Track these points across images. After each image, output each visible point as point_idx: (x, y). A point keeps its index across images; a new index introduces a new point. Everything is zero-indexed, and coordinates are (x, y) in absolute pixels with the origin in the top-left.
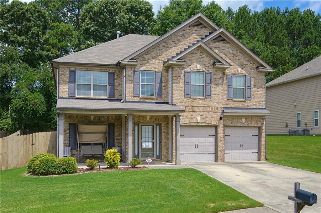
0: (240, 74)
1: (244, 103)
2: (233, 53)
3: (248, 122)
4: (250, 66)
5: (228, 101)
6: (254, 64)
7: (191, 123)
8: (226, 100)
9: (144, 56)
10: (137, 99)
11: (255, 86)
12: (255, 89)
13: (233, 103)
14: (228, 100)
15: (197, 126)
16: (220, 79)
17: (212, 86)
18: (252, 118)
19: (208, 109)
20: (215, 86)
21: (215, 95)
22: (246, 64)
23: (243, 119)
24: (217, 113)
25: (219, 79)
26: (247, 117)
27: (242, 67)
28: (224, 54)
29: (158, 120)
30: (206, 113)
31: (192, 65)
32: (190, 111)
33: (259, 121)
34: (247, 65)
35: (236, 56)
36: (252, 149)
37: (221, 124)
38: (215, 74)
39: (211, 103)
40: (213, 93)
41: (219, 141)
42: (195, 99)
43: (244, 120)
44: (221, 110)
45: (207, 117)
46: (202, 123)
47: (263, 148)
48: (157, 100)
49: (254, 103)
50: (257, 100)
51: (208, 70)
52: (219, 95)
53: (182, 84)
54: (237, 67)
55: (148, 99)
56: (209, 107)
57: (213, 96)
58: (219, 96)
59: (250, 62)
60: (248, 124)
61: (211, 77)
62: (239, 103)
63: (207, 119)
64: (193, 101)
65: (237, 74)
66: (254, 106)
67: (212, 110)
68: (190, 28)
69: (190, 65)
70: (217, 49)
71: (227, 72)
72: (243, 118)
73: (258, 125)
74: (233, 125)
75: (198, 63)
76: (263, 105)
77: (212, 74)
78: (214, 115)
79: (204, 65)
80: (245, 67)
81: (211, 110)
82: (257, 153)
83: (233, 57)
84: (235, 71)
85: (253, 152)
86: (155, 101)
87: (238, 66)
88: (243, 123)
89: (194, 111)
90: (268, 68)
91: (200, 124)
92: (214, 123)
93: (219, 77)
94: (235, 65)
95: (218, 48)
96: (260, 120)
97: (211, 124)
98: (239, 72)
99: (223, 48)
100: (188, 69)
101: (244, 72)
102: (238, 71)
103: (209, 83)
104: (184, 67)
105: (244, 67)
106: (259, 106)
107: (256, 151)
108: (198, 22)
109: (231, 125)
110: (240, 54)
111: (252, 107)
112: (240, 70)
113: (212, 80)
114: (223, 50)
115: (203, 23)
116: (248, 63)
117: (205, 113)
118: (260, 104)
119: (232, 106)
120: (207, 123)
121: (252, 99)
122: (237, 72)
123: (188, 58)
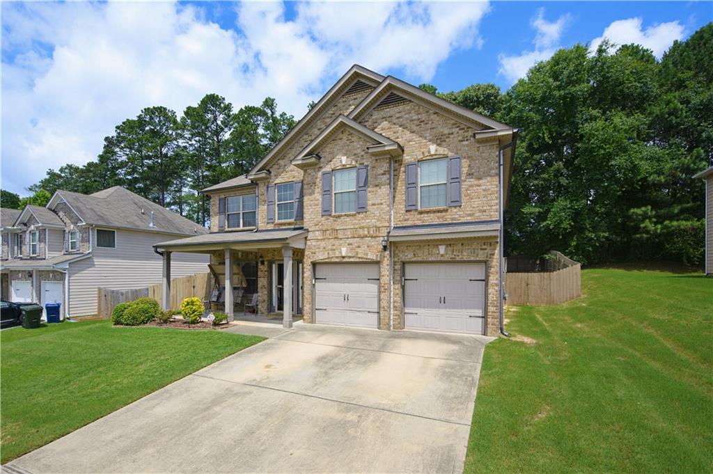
0: (434, 157)
1: (444, 214)
2: (419, 119)
3: (453, 252)
4: (457, 134)
5: (408, 214)
6: (469, 128)
7: (332, 257)
8: (403, 212)
9: (280, 162)
10: (270, 227)
11: (470, 175)
12: (473, 181)
13: (419, 216)
14: (407, 211)
15: (342, 263)
16: (385, 174)
17: (369, 189)
18: (462, 244)
19: (361, 232)
20: (374, 189)
21: (373, 205)
22: (449, 134)
23: (440, 247)
24: (378, 239)
25: (383, 174)
26: (449, 243)
27: (439, 140)
28: (400, 126)
29: (297, 255)
30: (358, 239)
31: (335, 160)
32: (330, 237)
33: (481, 249)
34: (452, 134)
35: (427, 124)
36: (470, 308)
37: (386, 259)
38: (374, 167)
39: (367, 221)
40: (370, 202)
41: (382, 289)
42: (339, 217)
43: (442, 249)
44: (386, 231)
45: (359, 247)
46: (350, 257)
47: (491, 309)
48: (296, 224)
49: (469, 212)
50: (476, 202)
51: (361, 162)
52: (382, 204)
53: (318, 195)
54: (428, 143)
55: (284, 224)
56: (363, 228)
57: (371, 207)
58: (382, 206)
59: (458, 127)
60: (453, 256)
61: (367, 173)
62: (432, 215)
63: (359, 250)
64: (335, 221)
65: (428, 158)
66: (469, 218)
67: (369, 232)
68: (344, 99)
69: (331, 161)
70: (386, 120)
71: (407, 158)
72: (441, 245)
73: (478, 259)
74: (420, 259)
75: (345, 155)
76: (492, 213)
77: (369, 168)
78: (373, 242)
79: (355, 155)
80: (447, 140)
81: (366, 233)
82: (483, 317)
83: (418, 127)
84: (423, 153)
85: (472, 315)
86: (293, 227)
87: (430, 141)
88: (442, 256)
89: (336, 238)
90: (497, 129)
91: (346, 260)
92: (372, 256)
93: (382, 172)
94: (425, 141)
95: (389, 117)
96: (484, 247)
97: (367, 259)
98: (433, 153)
99: (398, 115)
100: (328, 168)
101: (442, 151)
102: (429, 152)
103: (363, 185)
104: (322, 165)
105: (445, 141)
106: (482, 217)
107: (480, 313)
108: (359, 82)
109: (414, 259)
110: (436, 116)
111: (463, 220)
112: (433, 148)
113: (369, 178)
114: (399, 118)
115: (367, 83)
116: (453, 130)
117: (355, 239)
118: (485, 211)
119: (416, 222)
120: (359, 258)
121: (463, 204)
122: (426, 154)
123: (327, 149)
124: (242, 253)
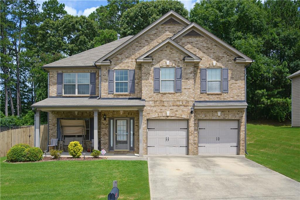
0: (215, 67)
1: (220, 96)
2: (207, 47)
3: (224, 115)
4: (226, 58)
5: (201, 94)
6: (231, 55)
7: (160, 117)
8: (199, 93)
9: (118, 56)
10: (111, 96)
11: (232, 78)
12: (233, 81)
13: (207, 96)
14: (201, 93)
15: (167, 120)
16: (192, 73)
17: (182, 80)
18: (229, 111)
19: (178, 103)
20: (186, 81)
21: (185, 89)
22: (222, 57)
23: (218, 112)
24: (187, 107)
25: (190, 73)
26: (223, 111)
27: (218, 59)
28: (198, 48)
29: (131, 114)
30: (177, 107)
31: (162, 62)
32: (159, 105)
33: (237, 114)
34: (224, 57)
35: (211, 50)
36: (231, 142)
37: (192, 118)
38: (185, 69)
39: (181, 97)
40: (183, 87)
41: (190, 134)
42: (165, 94)
43: (219, 114)
44: (192, 103)
45: (177, 111)
46: (172, 117)
47: (242, 142)
48: (130, 96)
49: (232, 96)
50: (235, 92)
51: (178, 65)
52: (190, 89)
53: (151, 81)
54: (212, 60)
55: (122, 95)
56: (179, 101)
57: (184, 90)
58: (190, 90)
59: (226, 54)
60: (224, 117)
61: (181, 71)
62: (214, 96)
63: (177, 113)
64: (162, 96)
65: (212, 67)
66: (232, 99)
67: (182, 103)
68: (162, 27)
69: (159, 62)
70: (190, 44)
71: (202, 65)
72: (219, 111)
73: (236, 118)
74: (208, 118)
75: (168, 60)
76: (242, 97)
77: (182, 69)
78: (185, 109)
79: (174, 60)
80: (221, 59)
81: (181, 104)
82: (237, 146)
83: (207, 51)
84: (210, 64)
85: (231, 145)
86: (128, 97)
87: (213, 59)
88: (219, 117)
89: (163, 106)
90: (246, 59)
91: (169, 118)
92: (185, 116)
93: (190, 72)
94: (210, 58)
95: (191, 43)
96: (238, 113)
97: (181, 118)
98: (214, 65)
99: (196, 43)
100: (157, 66)
101: (219, 64)
102: (213, 64)
103: (179, 78)
104: (153, 64)
105: (220, 60)
106: (238, 99)
107: (235, 144)
108: (171, 19)
109: (205, 118)
110: (216, 47)
111: (229, 100)
112: (215, 62)
113: (183, 75)
114: (197, 44)
115: (176, 20)
116: (224, 55)
117: (174, 107)
118: (239, 96)
119: (206, 99)
120: (177, 117)
121: (229, 92)
122: (211, 65)
123: (157, 55)
124: (78, 112)
